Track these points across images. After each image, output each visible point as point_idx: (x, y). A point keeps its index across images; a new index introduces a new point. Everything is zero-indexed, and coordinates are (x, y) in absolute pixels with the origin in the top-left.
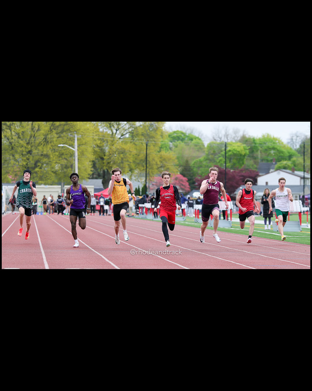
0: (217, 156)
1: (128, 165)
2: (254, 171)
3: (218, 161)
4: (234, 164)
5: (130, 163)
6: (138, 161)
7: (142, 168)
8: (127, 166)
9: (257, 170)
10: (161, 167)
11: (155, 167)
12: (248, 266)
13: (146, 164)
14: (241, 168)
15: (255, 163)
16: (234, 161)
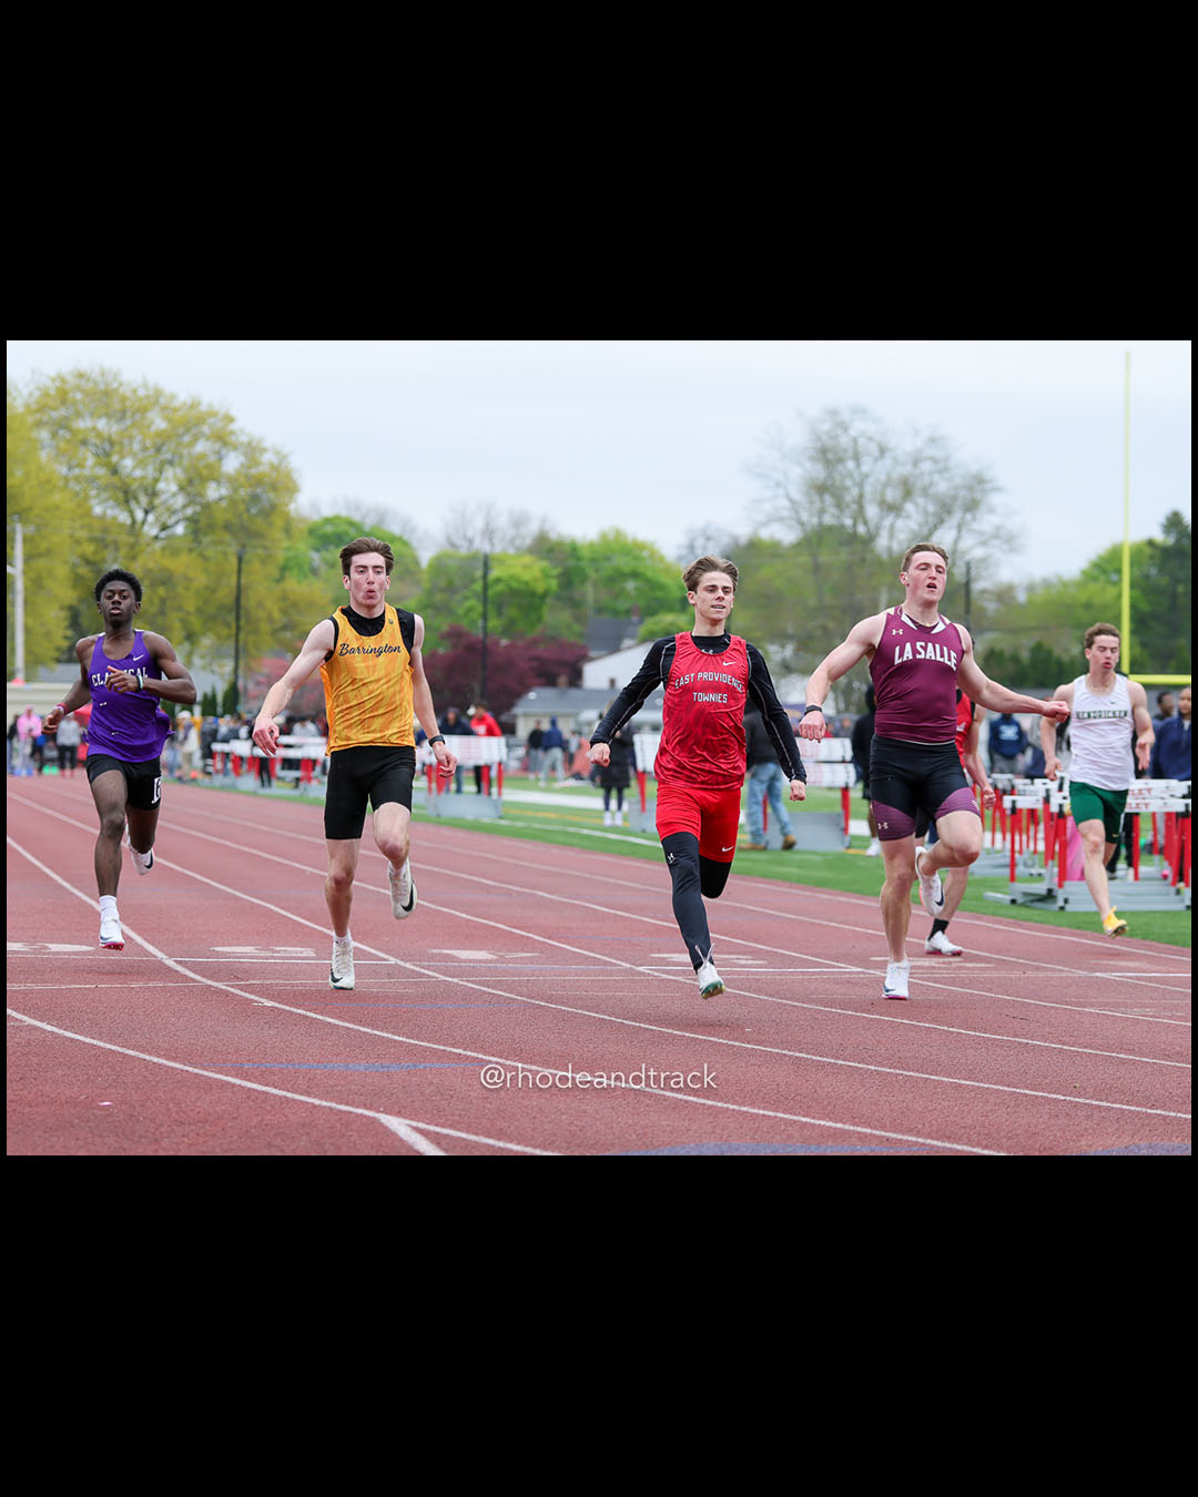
0: (458, 597)
1: (182, 620)
2: (573, 645)
3: (461, 611)
4: (512, 622)
5: (188, 613)
6: (212, 610)
7: (225, 632)
8: (177, 625)
9: (581, 642)
10: (285, 628)
11: (265, 627)
12: (550, 938)
13: (238, 618)
14: (532, 634)
15: (578, 619)
16: (512, 612)
